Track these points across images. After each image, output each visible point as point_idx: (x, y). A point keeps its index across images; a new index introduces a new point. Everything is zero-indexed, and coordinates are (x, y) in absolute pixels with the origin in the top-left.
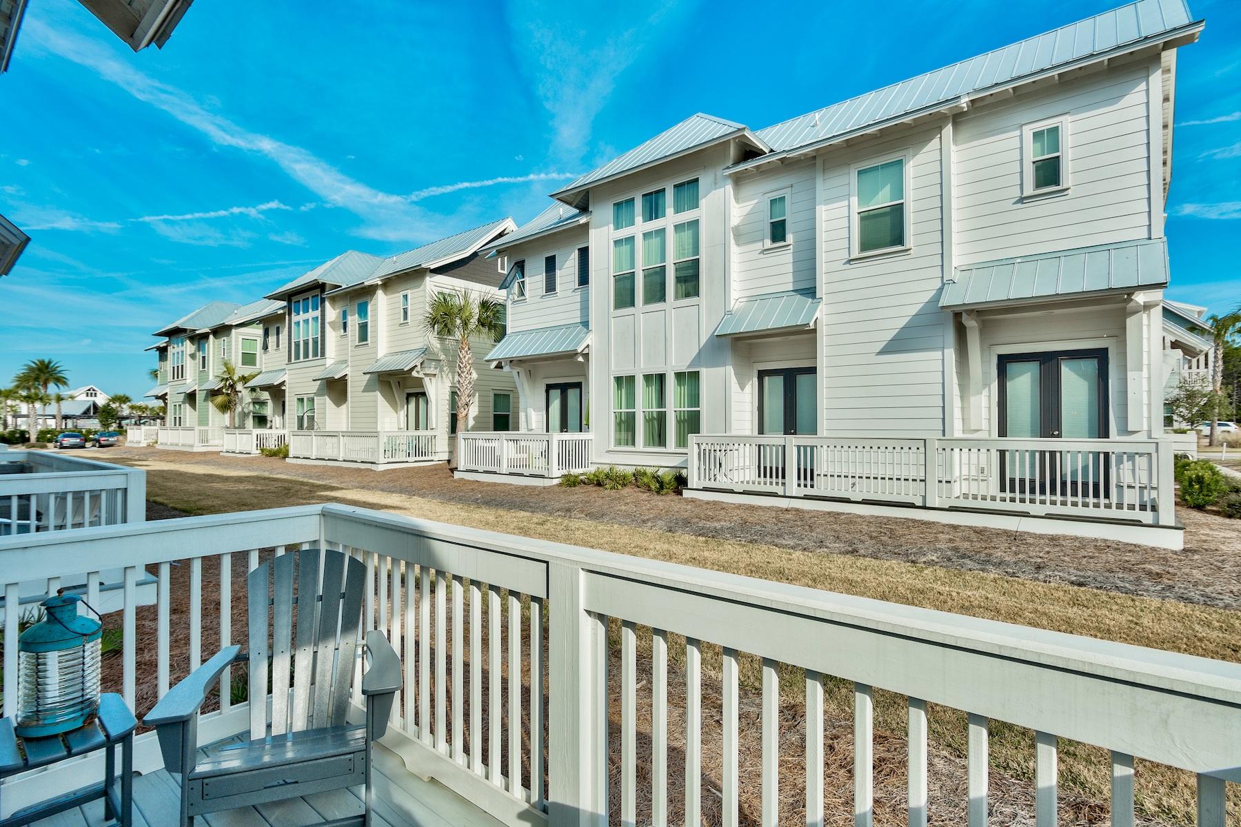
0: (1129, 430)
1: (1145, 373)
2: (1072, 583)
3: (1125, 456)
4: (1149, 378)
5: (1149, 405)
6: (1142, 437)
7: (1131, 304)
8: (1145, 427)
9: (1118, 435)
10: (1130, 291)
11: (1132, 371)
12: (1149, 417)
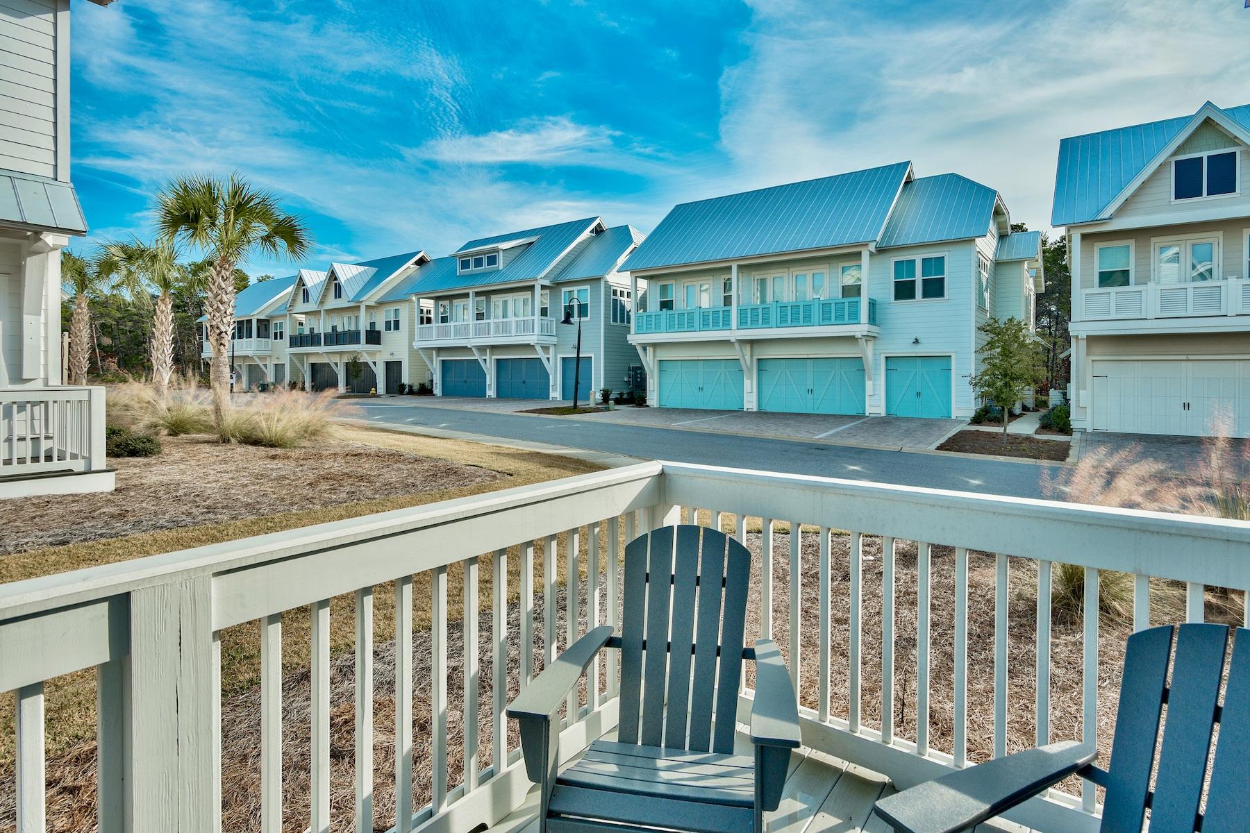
0: (24, 378)
1: (42, 318)
2: (52, 544)
3: (15, 407)
4: (46, 324)
5: (46, 351)
6: (38, 384)
7: (40, 244)
8: (42, 376)
9: (10, 383)
10: (38, 230)
11: (28, 314)
12: (46, 365)
